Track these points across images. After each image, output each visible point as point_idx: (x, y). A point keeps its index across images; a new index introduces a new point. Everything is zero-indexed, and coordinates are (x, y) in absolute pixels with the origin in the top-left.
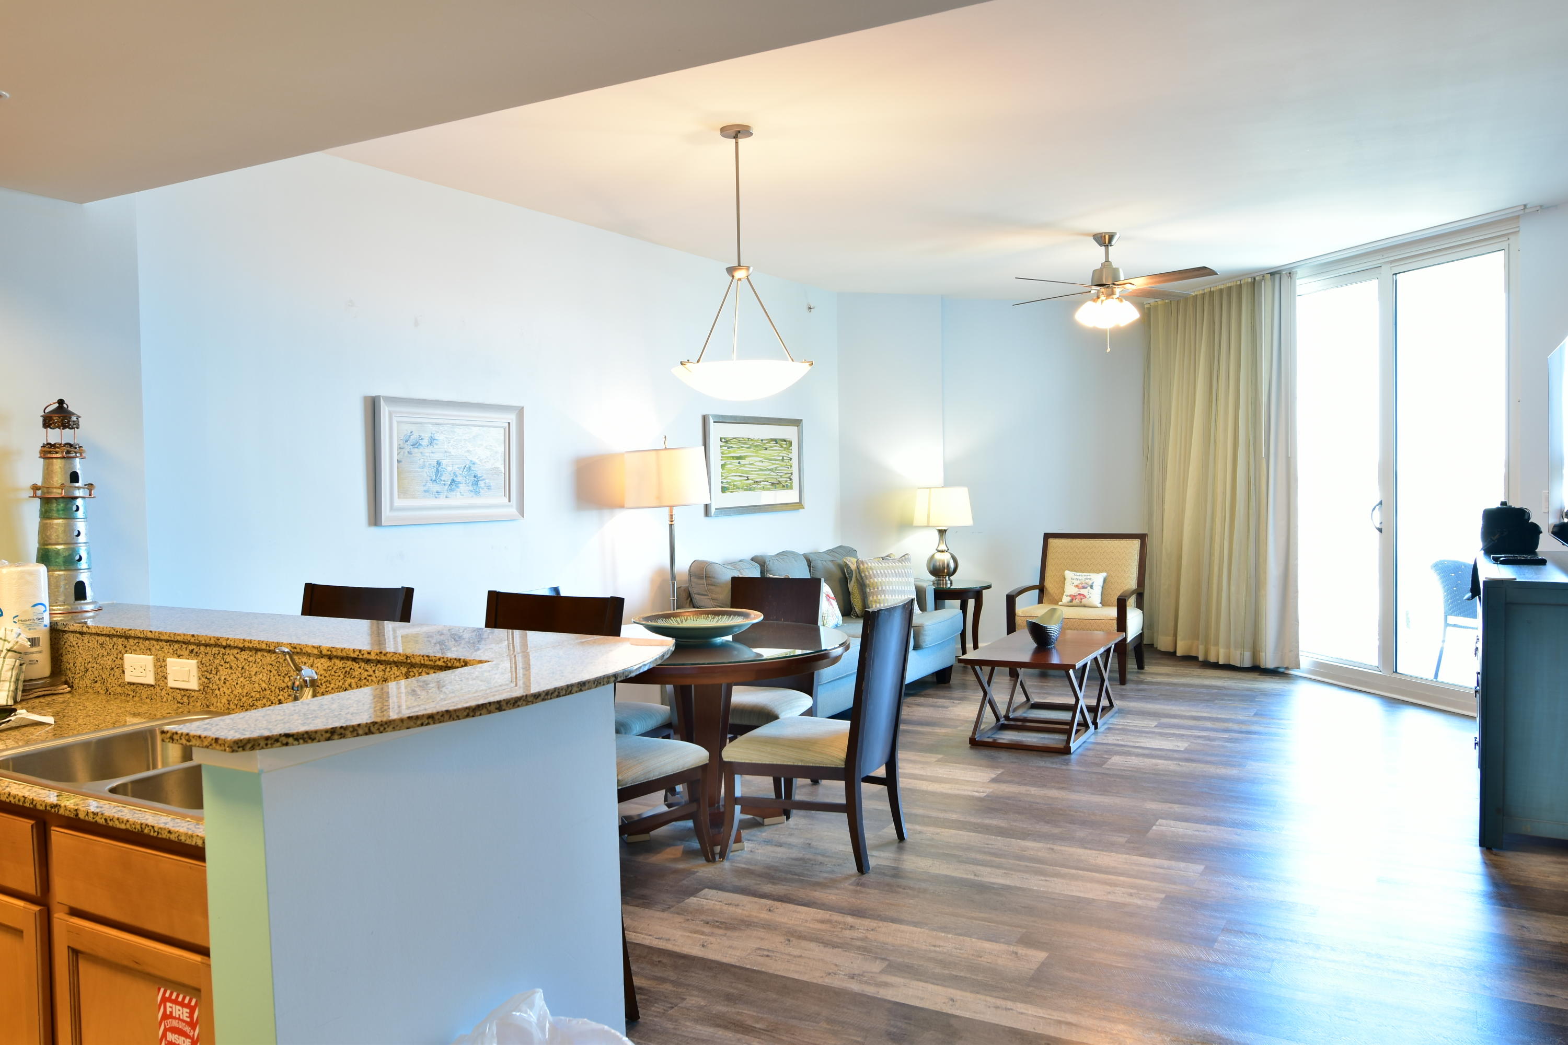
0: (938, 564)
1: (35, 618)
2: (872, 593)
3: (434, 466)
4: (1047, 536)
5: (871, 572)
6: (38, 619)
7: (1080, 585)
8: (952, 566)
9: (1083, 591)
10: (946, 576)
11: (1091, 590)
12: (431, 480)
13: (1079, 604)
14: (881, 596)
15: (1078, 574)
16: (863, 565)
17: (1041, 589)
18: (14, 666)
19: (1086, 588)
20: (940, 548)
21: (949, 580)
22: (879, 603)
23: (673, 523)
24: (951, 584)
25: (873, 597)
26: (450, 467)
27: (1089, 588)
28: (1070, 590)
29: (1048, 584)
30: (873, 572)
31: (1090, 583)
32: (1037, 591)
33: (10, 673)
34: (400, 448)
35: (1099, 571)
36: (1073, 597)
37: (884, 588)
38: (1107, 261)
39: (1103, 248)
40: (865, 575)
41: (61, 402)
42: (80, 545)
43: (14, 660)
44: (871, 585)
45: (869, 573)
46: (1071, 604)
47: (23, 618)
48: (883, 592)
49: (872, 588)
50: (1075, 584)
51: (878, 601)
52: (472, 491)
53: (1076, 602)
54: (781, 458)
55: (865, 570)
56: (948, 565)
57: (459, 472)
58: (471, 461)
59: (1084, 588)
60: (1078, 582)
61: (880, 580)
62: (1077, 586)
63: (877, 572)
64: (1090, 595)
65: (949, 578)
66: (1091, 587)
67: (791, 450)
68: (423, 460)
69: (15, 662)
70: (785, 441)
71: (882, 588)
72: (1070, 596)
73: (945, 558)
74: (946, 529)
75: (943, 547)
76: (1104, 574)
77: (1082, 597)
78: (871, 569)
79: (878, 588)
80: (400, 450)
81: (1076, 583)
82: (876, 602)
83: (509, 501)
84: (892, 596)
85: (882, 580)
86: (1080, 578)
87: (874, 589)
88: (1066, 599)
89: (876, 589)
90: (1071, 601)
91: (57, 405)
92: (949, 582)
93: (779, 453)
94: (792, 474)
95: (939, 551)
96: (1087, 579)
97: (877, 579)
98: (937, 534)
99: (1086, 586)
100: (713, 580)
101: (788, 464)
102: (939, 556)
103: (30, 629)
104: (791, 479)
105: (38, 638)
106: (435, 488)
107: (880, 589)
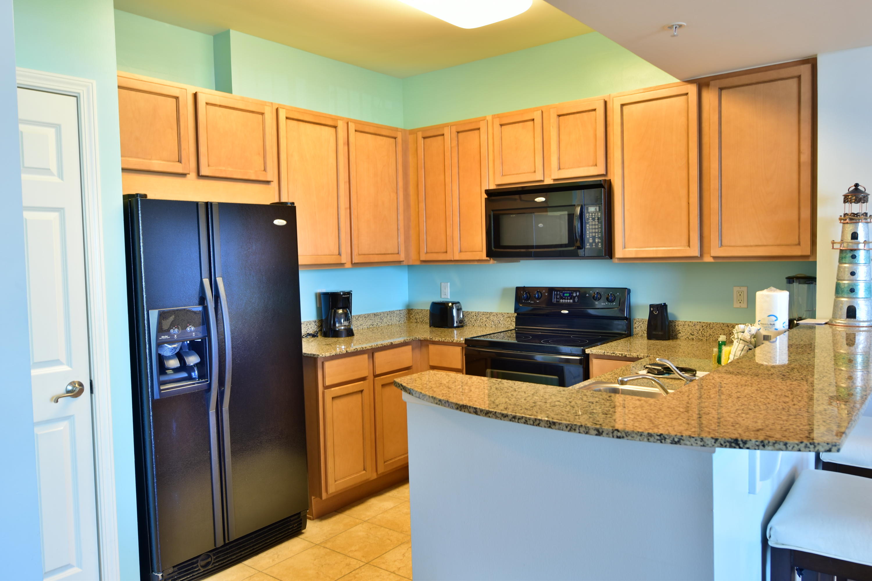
1: (769, 323)
6: (771, 324)
18: (743, 349)
33: (740, 352)
41: (857, 185)
42: (859, 281)
43: (743, 345)
47: (763, 323)
69: (744, 347)
91: (854, 187)
103: (766, 330)
105: (770, 336)
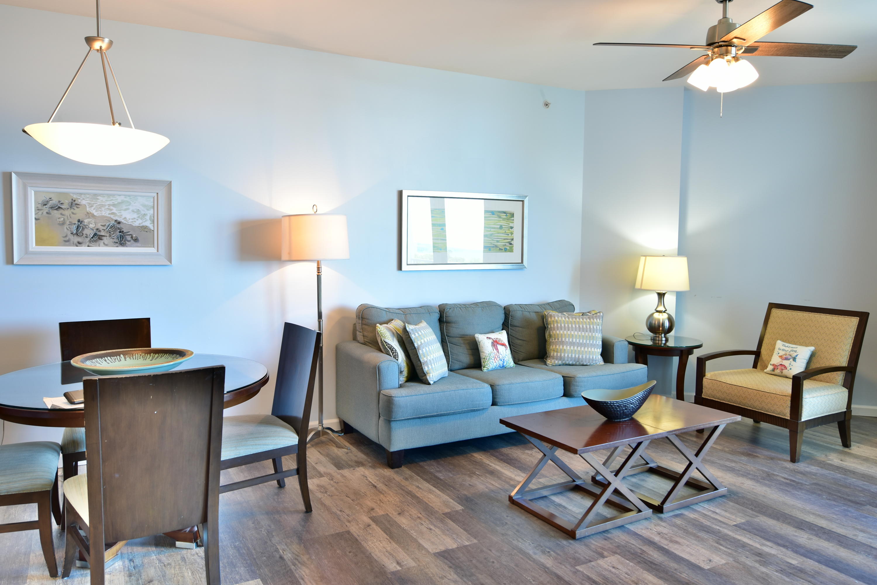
0: (654, 322)
2: (553, 342)
3: (75, 224)
4: (772, 306)
5: (556, 325)
7: (785, 356)
8: (667, 324)
9: (786, 363)
10: (662, 333)
11: (793, 363)
12: (72, 234)
13: (780, 374)
14: (559, 346)
15: (787, 344)
16: (551, 318)
17: (757, 354)
19: (789, 359)
20: (658, 309)
21: (665, 337)
22: (557, 352)
23: (320, 274)
24: (667, 340)
25: (553, 346)
26: (91, 225)
27: (791, 360)
28: (775, 360)
29: (763, 351)
30: (557, 325)
31: (794, 355)
32: (754, 356)
34: (38, 210)
35: (806, 344)
36: (775, 367)
37: (563, 339)
38: (725, 17)
39: (721, 5)
40: (551, 327)
44: (553, 336)
45: (554, 326)
46: (773, 373)
48: (562, 343)
49: (553, 339)
50: (780, 355)
51: (556, 350)
52: (117, 243)
53: (777, 371)
54: (499, 226)
55: (552, 323)
56: (663, 324)
57: (101, 228)
58: (116, 221)
59: (786, 359)
60: (784, 353)
61: (561, 332)
62: (781, 357)
63: (561, 325)
64: (791, 367)
65: (665, 335)
66: (794, 359)
67: (513, 220)
68: (62, 219)
70: (505, 213)
71: (562, 339)
72: (773, 365)
73: (662, 318)
74: (664, 292)
75: (661, 308)
76: (812, 348)
77: (783, 368)
78: (557, 322)
79: (558, 339)
80: (38, 211)
81: (782, 353)
82: (554, 351)
83: (158, 251)
84: (570, 347)
85: (563, 332)
86: (787, 349)
87: (555, 339)
88: (770, 368)
89: (557, 340)
90: (773, 370)
92: (664, 339)
93: (497, 222)
94: (512, 240)
95: (657, 311)
96: (792, 351)
97: (560, 332)
98: (656, 297)
99: (789, 357)
100: (367, 321)
101: (507, 231)
102: (657, 316)
104: (511, 244)
106: (76, 239)
107: (560, 340)
